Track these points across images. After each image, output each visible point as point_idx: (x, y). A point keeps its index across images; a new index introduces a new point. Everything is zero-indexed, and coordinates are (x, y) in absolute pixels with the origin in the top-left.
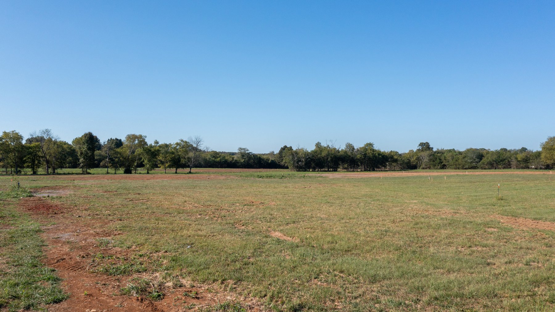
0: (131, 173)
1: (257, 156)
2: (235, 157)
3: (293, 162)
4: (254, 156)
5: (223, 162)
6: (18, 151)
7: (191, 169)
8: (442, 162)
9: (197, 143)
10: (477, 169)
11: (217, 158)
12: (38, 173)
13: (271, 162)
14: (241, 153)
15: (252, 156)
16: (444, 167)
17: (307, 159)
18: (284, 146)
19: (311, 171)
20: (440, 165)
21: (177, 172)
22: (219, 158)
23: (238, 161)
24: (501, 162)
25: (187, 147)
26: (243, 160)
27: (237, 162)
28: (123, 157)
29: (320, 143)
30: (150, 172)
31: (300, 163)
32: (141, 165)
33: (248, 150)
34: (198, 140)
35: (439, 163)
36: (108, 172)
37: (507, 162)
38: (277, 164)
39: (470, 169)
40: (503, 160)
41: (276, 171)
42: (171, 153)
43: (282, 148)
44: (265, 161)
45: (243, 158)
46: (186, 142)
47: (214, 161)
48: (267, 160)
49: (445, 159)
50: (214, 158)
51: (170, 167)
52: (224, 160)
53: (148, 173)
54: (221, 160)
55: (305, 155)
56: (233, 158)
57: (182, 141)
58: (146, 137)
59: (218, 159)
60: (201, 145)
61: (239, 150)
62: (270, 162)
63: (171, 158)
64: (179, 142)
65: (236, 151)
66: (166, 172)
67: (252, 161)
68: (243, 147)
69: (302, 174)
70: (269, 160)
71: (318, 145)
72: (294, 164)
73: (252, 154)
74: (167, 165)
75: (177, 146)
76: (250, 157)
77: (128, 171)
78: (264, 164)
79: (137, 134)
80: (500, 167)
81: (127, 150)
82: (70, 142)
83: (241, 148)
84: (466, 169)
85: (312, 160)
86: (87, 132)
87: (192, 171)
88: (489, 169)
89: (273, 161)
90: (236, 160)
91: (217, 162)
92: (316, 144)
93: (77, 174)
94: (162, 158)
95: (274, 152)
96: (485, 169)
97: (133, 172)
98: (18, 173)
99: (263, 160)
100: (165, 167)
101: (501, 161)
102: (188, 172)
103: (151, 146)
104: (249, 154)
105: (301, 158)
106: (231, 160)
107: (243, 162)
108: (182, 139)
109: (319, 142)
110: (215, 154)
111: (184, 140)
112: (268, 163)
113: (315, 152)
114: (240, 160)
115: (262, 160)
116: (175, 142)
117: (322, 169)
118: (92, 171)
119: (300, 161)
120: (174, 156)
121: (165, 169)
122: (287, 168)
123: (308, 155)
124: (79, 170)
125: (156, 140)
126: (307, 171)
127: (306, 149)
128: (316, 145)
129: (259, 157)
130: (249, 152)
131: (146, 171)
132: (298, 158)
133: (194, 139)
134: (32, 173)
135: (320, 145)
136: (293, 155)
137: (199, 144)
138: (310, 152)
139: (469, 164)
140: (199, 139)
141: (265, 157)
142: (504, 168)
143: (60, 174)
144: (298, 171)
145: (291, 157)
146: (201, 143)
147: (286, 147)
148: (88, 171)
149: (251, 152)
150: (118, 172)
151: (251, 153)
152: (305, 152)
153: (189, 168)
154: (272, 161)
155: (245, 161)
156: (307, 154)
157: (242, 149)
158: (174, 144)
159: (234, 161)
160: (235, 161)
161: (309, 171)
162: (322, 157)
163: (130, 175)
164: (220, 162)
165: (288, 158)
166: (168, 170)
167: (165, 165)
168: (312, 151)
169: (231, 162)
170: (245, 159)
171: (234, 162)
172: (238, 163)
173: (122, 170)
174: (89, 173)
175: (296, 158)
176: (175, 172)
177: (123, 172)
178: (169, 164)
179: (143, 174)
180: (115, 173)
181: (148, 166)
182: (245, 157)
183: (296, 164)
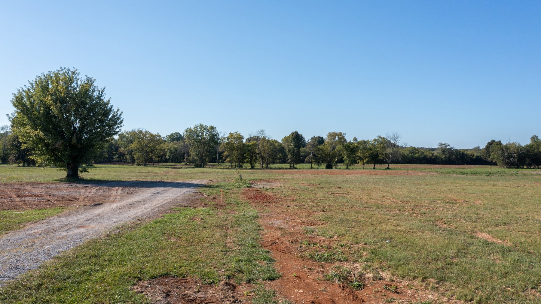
0: (332, 168)
1: (460, 151)
2: (435, 153)
3: (502, 158)
4: (456, 151)
5: (422, 158)
6: (240, 149)
7: (388, 165)
9: (395, 139)
11: (416, 154)
12: (256, 168)
13: (476, 158)
14: (442, 148)
15: (454, 152)
17: (520, 154)
18: (492, 141)
19: (526, 168)
21: (375, 168)
22: (418, 154)
23: (438, 157)
25: (385, 143)
26: (444, 156)
27: (437, 158)
28: (325, 154)
29: (538, 137)
30: (349, 167)
31: (511, 159)
32: (341, 161)
34: (395, 136)
36: (312, 167)
38: (483, 160)
41: (482, 168)
42: (369, 149)
43: (489, 143)
44: (470, 157)
45: (443, 154)
46: (384, 138)
47: (413, 157)
48: (471, 155)
50: (412, 154)
51: (368, 162)
52: (423, 156)
53: (347, 168)
54: (419, 156)
56: (433, 154)
57: (380, 137)
58: (345, 134)
59: (417, 155)
60: (399, 141)
61: (440, 146)
62: (474, 157)
63: (369, 154)
64: (377, 138)
65: (437, 147)
66: (365, 167)
67: (454, 156)
68: (443, 142)
69: (514, 171)
71: (534, 138)
72: (503, 160)
73: (454, 150)
74: (365, 161)
75: (375, 143)
76: (451, 153)
77: (329, 167)
78: (468, 160)
79: (337, 131)
81: (328, 147)
82: (280, 141)
83: (441, 144)
85: (526, 155)
86: (294, 131)
87: (389, 167)
89: (479, 157)
90: (436, 156)
91: (415, 158)
92: (532, 137)
93: (286, 169)
94: (361, 154)
95: (479, 147)
97: (334, 167)
98: (240, 167)
99: (467, 155)
100: (364, 163)
102: (386, 168)
103: (350, 143)
104: (450, 149)
105: (513, 153)
106: (430, 156)
107: (444, 158)
108: (380, 135)
109: (535, 135)
110: (414, 150)
111: (381, 136)
112: (472, 159)
113: (530, 146)
114: (440, 156)
115: (465, 155)
116: (373, 139)
117: (539, 166)
118: (297, 166)
119: (511, 157)
120: (372, 152)
121: (364, 165)
122: (495, 164)
123: (521, 150)
124: (287, 165)
125: (355, 137)
126: (520, 168)
127: (519, 144)
128: (531, 139)
129: (462, 152)
130: (450, 147)
131: (346, 167)
132: (509, 154)
133: (392, 136)
134: (250, 167)
135: (537, 139)
136: (503, 150)
137: (397, 140)
138: (524, 146)
140: (397, 135)
141: (468, 152)
143: (272, 169)
144: (509, 168)
145: (500, 153)
146: (399, 139)
147: (493, 141)
148: (295, 166)
150: (320, 167)
151: (452, 148)
152: (518, 147)
153: (387, 164)
154: (477, 156)
155: (446, 157)
156: (519, 149)
157: (443, 144)
158: (372, 140)
159: (434, 157)
161: (523, 168)
162: (539, 152)
163: (331, 170)
164: (419, 158)
165: (496, 153)
166: (366, 166)
167: (364, 161)
168: (527, 146)
169: (430, 158)
170: (446, 155)
171: (434, 158)
172: (439, 158)
173: (323, 166)
174: (296, 168)
175: (506, 154)
176: (373, 167)
177: (325, 167)
178: (367, 160)
179: (343, 169)
180: (318, 168)
181: (347, 161)
182: (445, 153)
183: (506, 160)
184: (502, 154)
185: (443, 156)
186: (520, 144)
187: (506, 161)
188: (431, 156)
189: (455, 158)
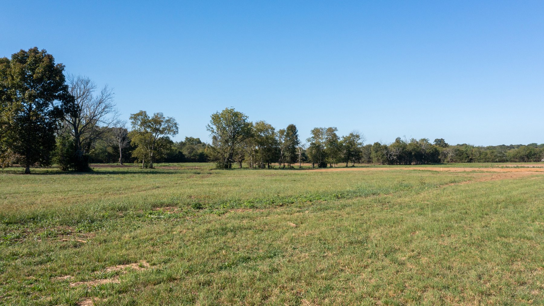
8: (469, 157)
10: (506, 162)
16: (471, 161)
20: (467, 159)
24: (533, 157)
29: (400, 138)
31: (394, 157)
35: (466, 158)
37: (538, 156)
39: (500, 162)
40: (535, 154)
49: (472, 154)
71: (398, 140)
80: (532, 160)
84: (496, 162)
88: (519, 162)
96: (516, 162)
101: (533, 155)
119: (394, 155)
132: (392, 152)
139: (499, 158)
142: (534, 161)
150: (315, 167)
175: (390, 153)
180: (312, 168)
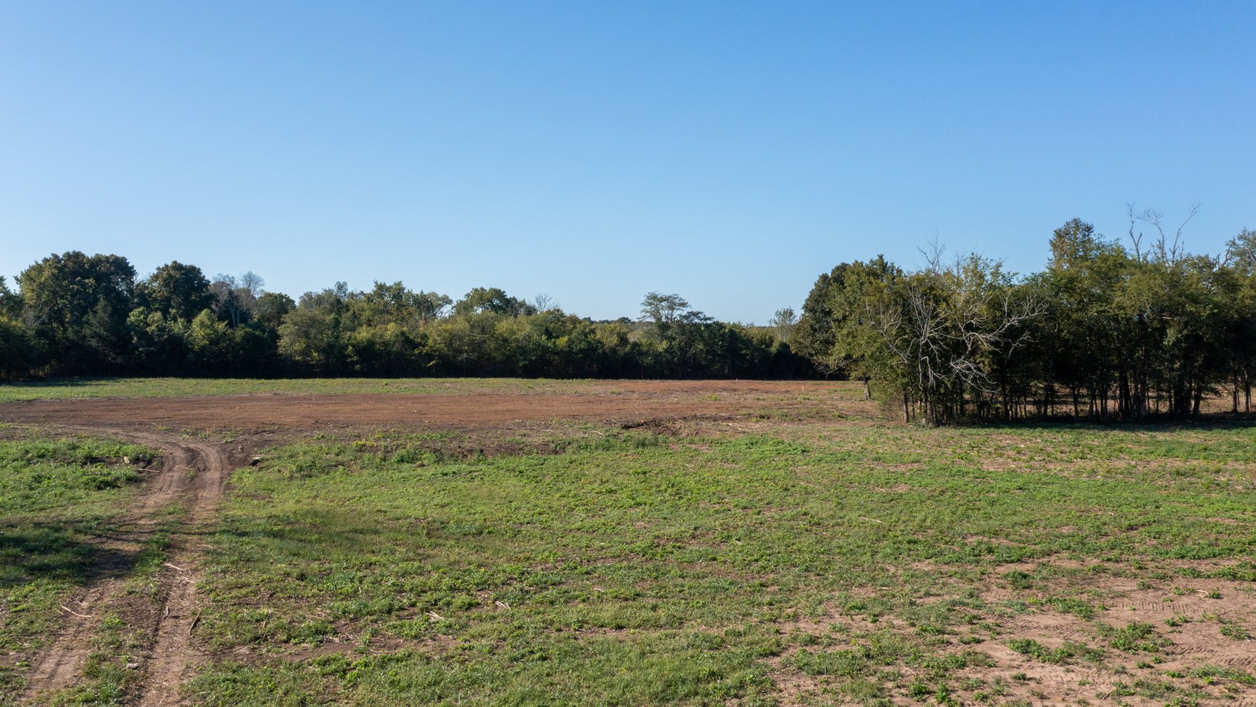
2: (633, 336)
3: (904, 357)
5: (581, 351)
11: (557, 337)
13: (779, 353)
14: (657, 317)
15: (703, 327)
17: (1013, 333)
22: (566, 339)
23: (645, 349)
26: (665, 345)
27: (641, 353)
29: (1089, 229)
31: (957, 366)
33: (684, 305)
38: (801, 361)
43: (824, 278)
44: (756, 350)
45: (662, 338)
47: (545, 349)
48: (762, 342)
50: (544, 337)
52: (583, 345)
54: (571, 341)
55: (995, 305)
56: (622, 338)
59: (562, 341)
61: (650, 304)
62: (773, 350)
67: (702, 346)
70: (769, 346)
71: (1073, 239)
73: (700, 320)
76: (691, 331)
78: (754, 362)
83: (654, 297)
90: (635, 345)
91: (548, 356)
92: (1060, 232)
95: (791, 315)
99: (748, 342)
104: (687, 318)
105: (969, 327)
106: (612, 345)
107: (666, 350)
109: (1077, 222)
110: (556, 323)
112: (765, 358)
113: (1056, 286)
114: (651, 346)
115: (743, 341)
119: (958, 348)
123: (1010, 307)
127: (999, 266)
128: (1055, 243)
129: (731, 331)
130: (685, 312)
132: (946, 329)
135: (1086, 242)
136: (905, 308)
138: (1022, 284)
141: (752, 333)
144: (938, 423)
145: (890, 322)
149: (695, 310)
151: (696, 314)
152: (992, 287)
155: (671, 347)
156: (1003, 298)
157: (662, 300)
159: (628, 348)
160: (633, 348)
162: (1116, 318)
164: (570, 352)
165: (866, 330)
169: (614, 350)
170: (673, 340)
171: (628, 354)
172: (645, 356)
175: (928, 331)
182: (670, 334)
183: (930, 372)
184: (902, 330)
185: (662, 346)
186: (1003, 270)
187: (926, 377)
188: (617, 345)
189: (707, 352)
